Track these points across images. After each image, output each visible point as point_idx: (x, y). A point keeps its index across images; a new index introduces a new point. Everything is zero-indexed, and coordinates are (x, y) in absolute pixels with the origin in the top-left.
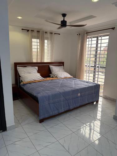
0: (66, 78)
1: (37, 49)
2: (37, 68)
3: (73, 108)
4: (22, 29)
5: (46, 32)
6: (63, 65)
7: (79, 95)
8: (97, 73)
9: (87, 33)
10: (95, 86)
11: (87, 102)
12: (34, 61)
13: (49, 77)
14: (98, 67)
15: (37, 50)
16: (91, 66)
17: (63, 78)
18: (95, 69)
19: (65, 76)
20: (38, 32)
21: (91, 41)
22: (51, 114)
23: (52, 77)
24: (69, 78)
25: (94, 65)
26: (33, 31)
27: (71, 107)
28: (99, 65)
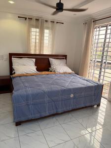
0: (65, 73)
1: (36, 39)
2: (34, 60)
3: (62, 112)
4: (19, 17)
5: (46, 21)
6: (66, 59)
7: (72, 96)
8: (103, 70)
9: (95, 21)
10: (95, 86)
11: (83, 106)
12: (32, 52)
13: (48, 70)
14: (105, 62)
15: (36, 41)
16: (97, 61)
17: (61, 73)
18: (101, 65)
19: (65, 71)
20: (37, 20)
21: (99, 31)
22: (30, 117)
23: (51, 71)
24: (70, 73)
25: (100, 60)
26: (31, 19)
27: (60, 111)
28: (106, 60)
